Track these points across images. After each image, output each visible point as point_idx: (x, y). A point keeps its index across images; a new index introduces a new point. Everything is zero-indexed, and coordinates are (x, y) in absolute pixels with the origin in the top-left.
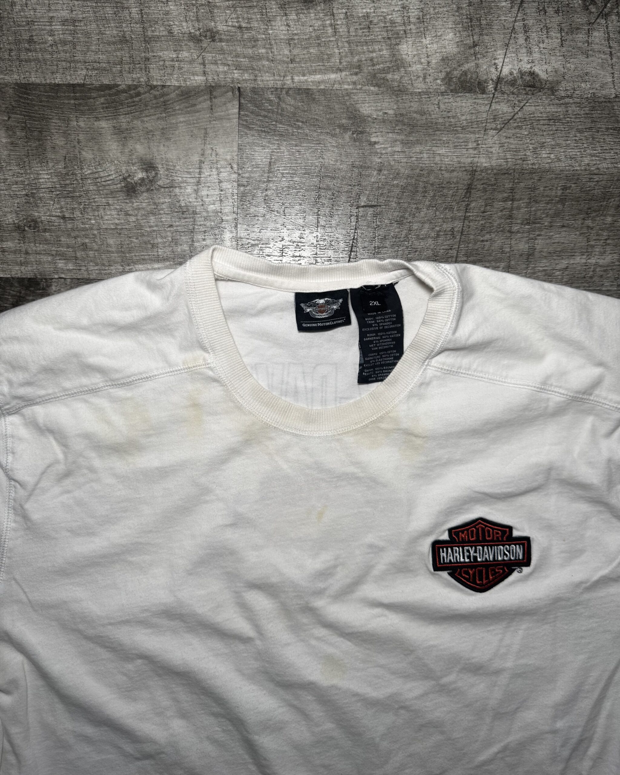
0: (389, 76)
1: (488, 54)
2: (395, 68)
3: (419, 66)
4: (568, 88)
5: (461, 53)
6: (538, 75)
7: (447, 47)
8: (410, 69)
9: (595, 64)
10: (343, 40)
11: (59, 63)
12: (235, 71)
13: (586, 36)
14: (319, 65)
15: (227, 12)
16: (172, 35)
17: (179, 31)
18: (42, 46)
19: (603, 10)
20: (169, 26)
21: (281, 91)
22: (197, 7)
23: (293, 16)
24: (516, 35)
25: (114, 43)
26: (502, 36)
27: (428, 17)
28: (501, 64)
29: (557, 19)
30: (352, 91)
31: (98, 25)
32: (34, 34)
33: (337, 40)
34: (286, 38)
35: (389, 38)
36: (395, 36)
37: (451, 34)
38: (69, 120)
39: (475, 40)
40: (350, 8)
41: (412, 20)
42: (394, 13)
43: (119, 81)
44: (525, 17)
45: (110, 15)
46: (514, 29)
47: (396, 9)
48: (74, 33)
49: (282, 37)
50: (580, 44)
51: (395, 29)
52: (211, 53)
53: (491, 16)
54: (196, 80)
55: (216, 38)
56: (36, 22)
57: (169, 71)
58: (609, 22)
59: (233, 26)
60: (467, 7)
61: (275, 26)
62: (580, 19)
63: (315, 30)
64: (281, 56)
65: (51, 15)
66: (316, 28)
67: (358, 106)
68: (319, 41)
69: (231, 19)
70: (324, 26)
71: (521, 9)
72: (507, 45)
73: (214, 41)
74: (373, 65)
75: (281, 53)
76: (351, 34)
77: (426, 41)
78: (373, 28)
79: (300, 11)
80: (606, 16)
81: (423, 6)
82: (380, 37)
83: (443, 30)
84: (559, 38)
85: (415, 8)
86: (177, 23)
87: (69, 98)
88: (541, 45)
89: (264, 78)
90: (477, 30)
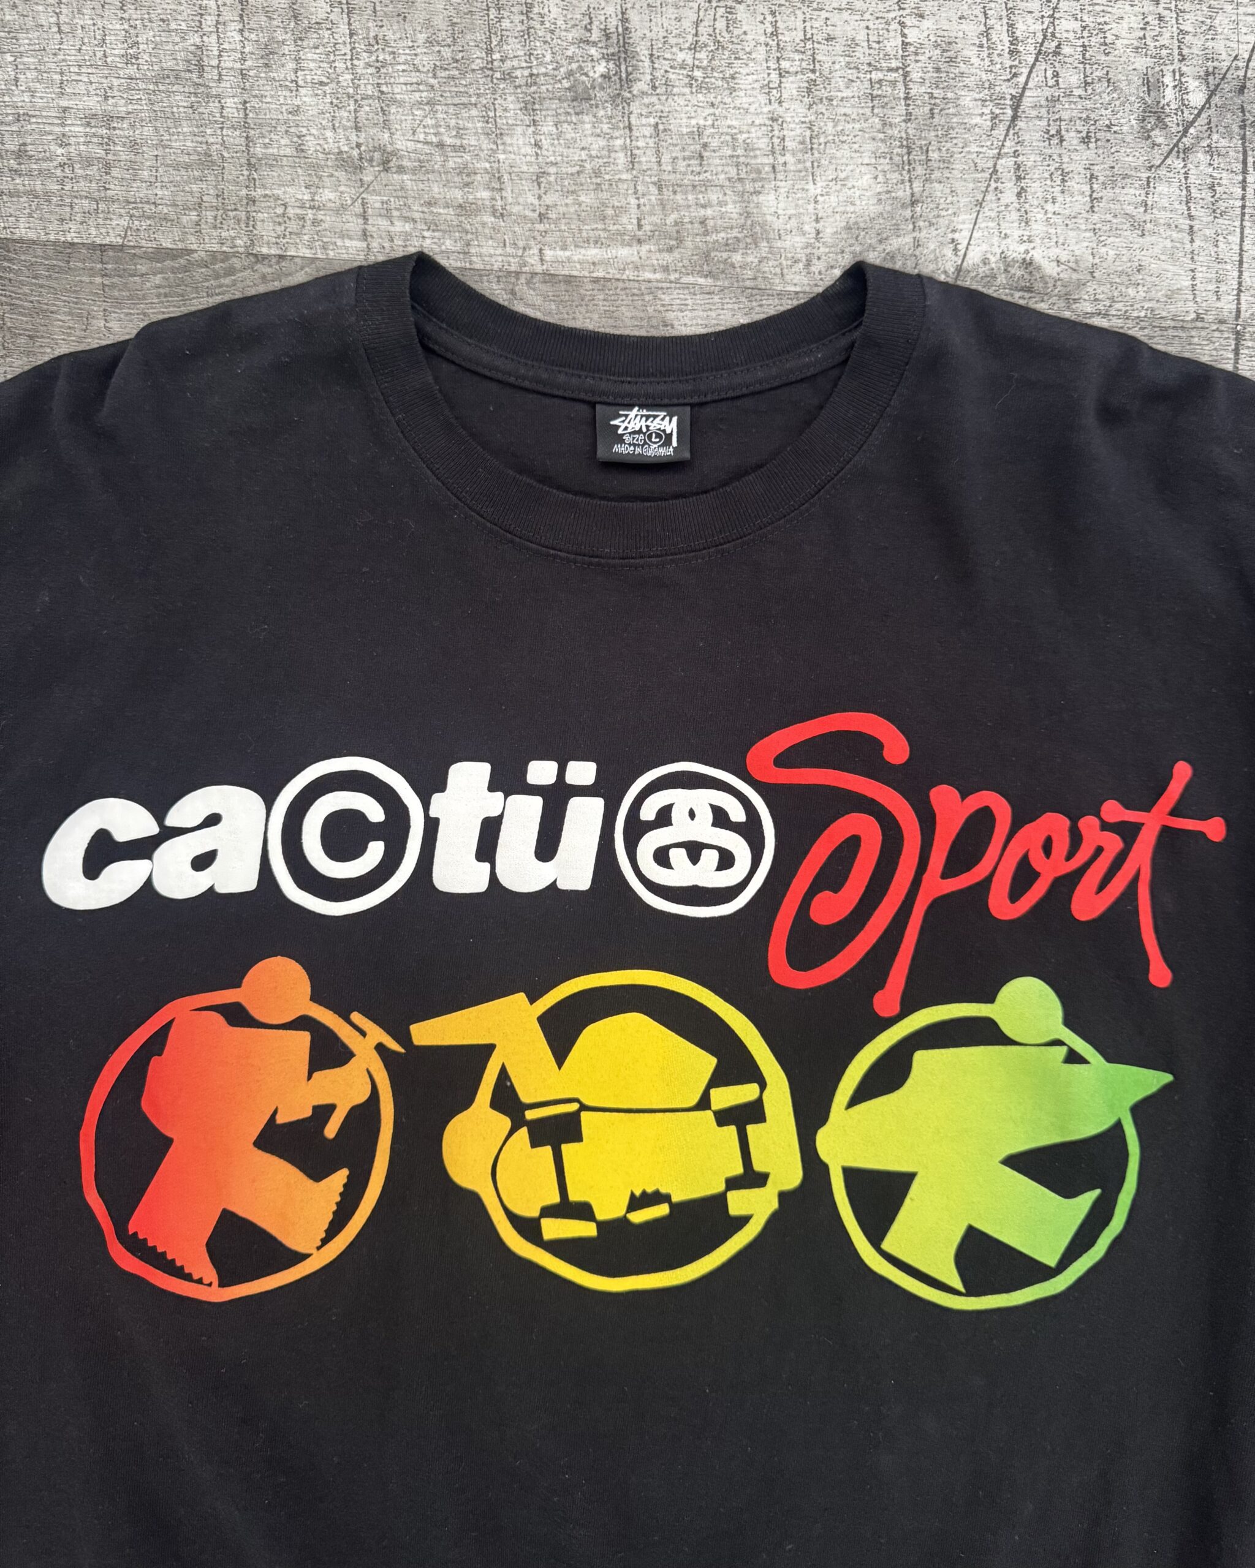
0: (737, 258)
1: (941, 220)
2: (749, 240)
3: (798, 239)
4: (1101, 297)
5: (885, 216)
6: (1039, 268)
7: (858, 202)
8: (779, 244)
9: (1157, 250)
10: (647, 179)
11: (76, 201)
12: (426, 234)
13: (1143, 192)
14: (596, 229)
15: (416, 112)
16: (303, 154)
17: (318, 148)
18: (45, 165)
19: (1179, 140)
20: (299, 137)
21: (518, 279)
22: (356, 101)
23: (548, 127)
24: (999, 184)
25: (187, 167)
26: (971, 185)
27: (822, 140)
28: (965, 242)
29: (1087, 154)
30: (660, 285)
31: (156, 129)
32: (29, 141)
33: (635, 180)
34: (531, 170)
35: (740, 180)
36: (754, 175)
37: (866, 177)
38: (89, 316)
39: (916, 190)
40: (665, 114)
41: (789, 144)
42: (753, 130)
43: (192, 243)
44: (1019, 148)
45: (182, 109)
46: (995, 171)
47: (757, 122)
48: (107, 143)
49: (525, 168)
50: (1130, 209)
51: (753, 161)
52: (380, 194)
53: (949, 145)
54: (347, 248)
55: (392, 164)
56: (34, 116)
57: (293, 226)
58: (1190, 166)
59: (427, 143)
60: (903, 124)
61: (511, 145)
62: (1133, 156)
63: (591, 156)
64: (521, 207)
65: (64, 103)
66: (594, 153)
67: (670, 315)
68: (598, 180)
69: (424, 127)
70: (611, 150)
71: (1011, 132)
72: (980, 204)
73: (386, 170)
74: (706, 233)
75: (521, 200)
76: (664, 167)
77: (813, 190)
78: (708, 158)
79: (563, 118)
80: (1184, 152)
81: (813, 118)
82: (722, 176)
83: (850, 168)
84: (1088, 193)
85: (797, 120)
86: (314, 131)
87: (92, 273)
88: (1049, 207)
89: (484, 250)
90: (920, 170)
